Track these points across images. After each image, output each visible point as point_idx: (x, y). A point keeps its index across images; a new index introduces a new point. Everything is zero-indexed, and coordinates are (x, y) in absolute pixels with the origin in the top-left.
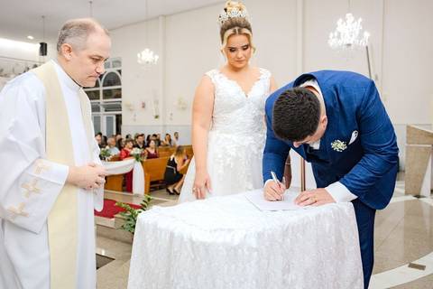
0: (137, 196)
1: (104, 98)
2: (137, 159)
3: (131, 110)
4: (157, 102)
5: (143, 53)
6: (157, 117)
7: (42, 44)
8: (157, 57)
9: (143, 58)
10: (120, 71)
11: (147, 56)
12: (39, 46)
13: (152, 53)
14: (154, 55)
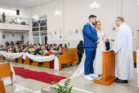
0: (56, 71)
1: (40, 31)
2: (56, 55)
3: (51, 35)
4: (61, 31)
5: (56, 12)
6: (60, 37)
7: (17, 10)
8: (61, 13)
9: (56, 14)
10: (46, 20)
11: (58, 13)
12: (16, 11)
13: (59, 12)
14: (60, 13)
